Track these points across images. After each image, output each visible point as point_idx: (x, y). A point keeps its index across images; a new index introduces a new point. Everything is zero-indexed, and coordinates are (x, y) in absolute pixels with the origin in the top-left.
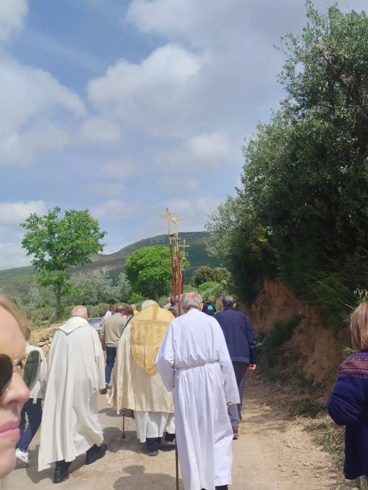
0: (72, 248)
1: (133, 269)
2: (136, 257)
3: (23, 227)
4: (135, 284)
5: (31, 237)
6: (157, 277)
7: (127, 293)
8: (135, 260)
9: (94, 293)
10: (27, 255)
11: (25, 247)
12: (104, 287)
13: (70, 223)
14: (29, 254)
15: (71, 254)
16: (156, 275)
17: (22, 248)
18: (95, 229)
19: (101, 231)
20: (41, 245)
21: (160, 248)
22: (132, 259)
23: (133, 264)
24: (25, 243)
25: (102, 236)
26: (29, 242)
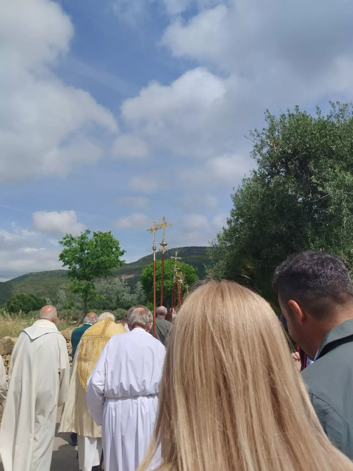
0: (98, 263)
1: (148, 280)
2: (151, 270)
3: (61, 244)
4: (149, 293)
5: (66, 252)
6: (169, 289)
7: (143, 301)
8: (150, 272)
9: (113, 299)
11: (61, 260)
12: (122, 293)
13: (97, 242)
14: (64, 265)
15: (97, 267)
16: (168, 287)
17: (59, 260)
18: (116, 248)
19: (121, 250)
20: (73, 259)
21: (172, 262)
22: (147, 271)
23: (148, 275)
24: (62, 257)
25: (122, 254)
26: (65, 256)
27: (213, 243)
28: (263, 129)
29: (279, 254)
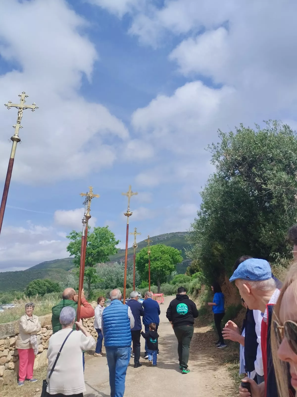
0: (98, 252)
1: (141, 262)
2: (143, 254)
3: (68, 238)
4: (143, 274)
5: (72, 244)
6: (159, 269)
7: (138, 280)
8: (143, 255)
9: (114, 279)
10: (70, 256)
11: (69, 251)
12: (121, 274)
13: (97, 235)
14: (71, 255)
15: (98, 255)
16: (158, 267)
17: (67, 251)
18: (112, 239)
19: (116, 240)
20: (79, 250)
21: (160, 247)
22: (140, 255)
23: (141, 258)
24: (69, 248)
25: (117, 243)
26: (71, 248)
27: (190, 230)
28: (218, 144)
29: (239, 238)
